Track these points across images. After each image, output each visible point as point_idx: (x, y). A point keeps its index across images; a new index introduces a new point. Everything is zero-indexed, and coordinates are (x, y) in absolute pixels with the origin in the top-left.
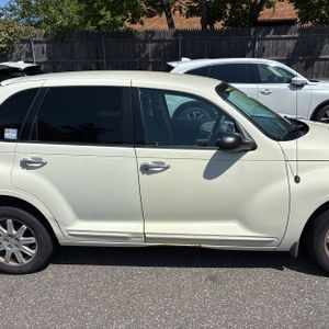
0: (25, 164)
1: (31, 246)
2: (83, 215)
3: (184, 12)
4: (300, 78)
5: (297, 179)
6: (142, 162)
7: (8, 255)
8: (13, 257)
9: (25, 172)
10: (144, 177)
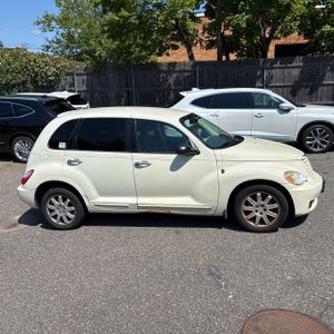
0: (70, 163)
1: (72, 212)
2: (102, 193)
3: (204, 44)
4: (287, 104)
5: (223, 171)
6: (135, 161)
7: (58, 218)
8: (62, 220)
9: (70, 167)
10: (137, 170)
